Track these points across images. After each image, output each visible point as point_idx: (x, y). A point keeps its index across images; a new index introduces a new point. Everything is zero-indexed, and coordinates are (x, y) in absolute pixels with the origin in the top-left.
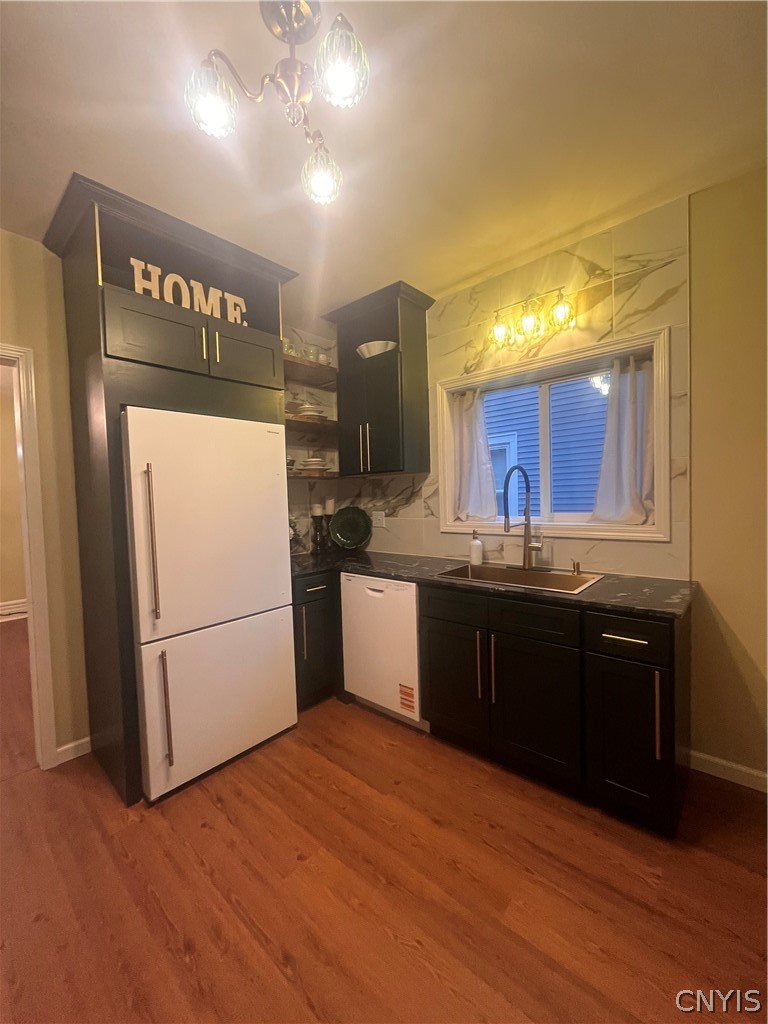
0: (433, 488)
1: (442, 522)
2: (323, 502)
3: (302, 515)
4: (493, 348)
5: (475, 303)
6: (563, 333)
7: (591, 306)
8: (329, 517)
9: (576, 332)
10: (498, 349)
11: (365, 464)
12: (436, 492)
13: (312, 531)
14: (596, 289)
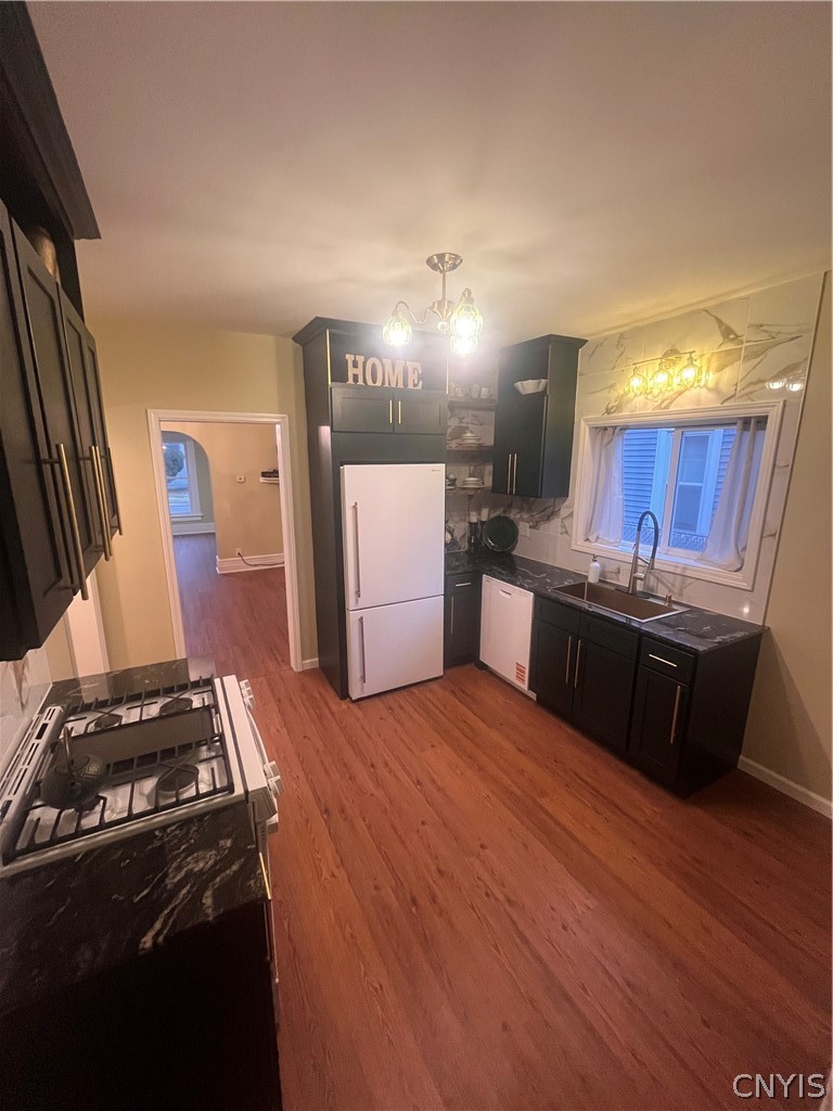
0: (568, 511)
1: (573, 542)
2: (479, 510)
3: (461, 520)
4: (631, 395)
5: (622, 349)
6: (693, 391)
7: (720, 369)
8: (483, 523)
9: (705, 390)
10: (636, 395)
11: (511, 487)
12: (571, 514)
13: (468, 534)
14: (728, 352)
